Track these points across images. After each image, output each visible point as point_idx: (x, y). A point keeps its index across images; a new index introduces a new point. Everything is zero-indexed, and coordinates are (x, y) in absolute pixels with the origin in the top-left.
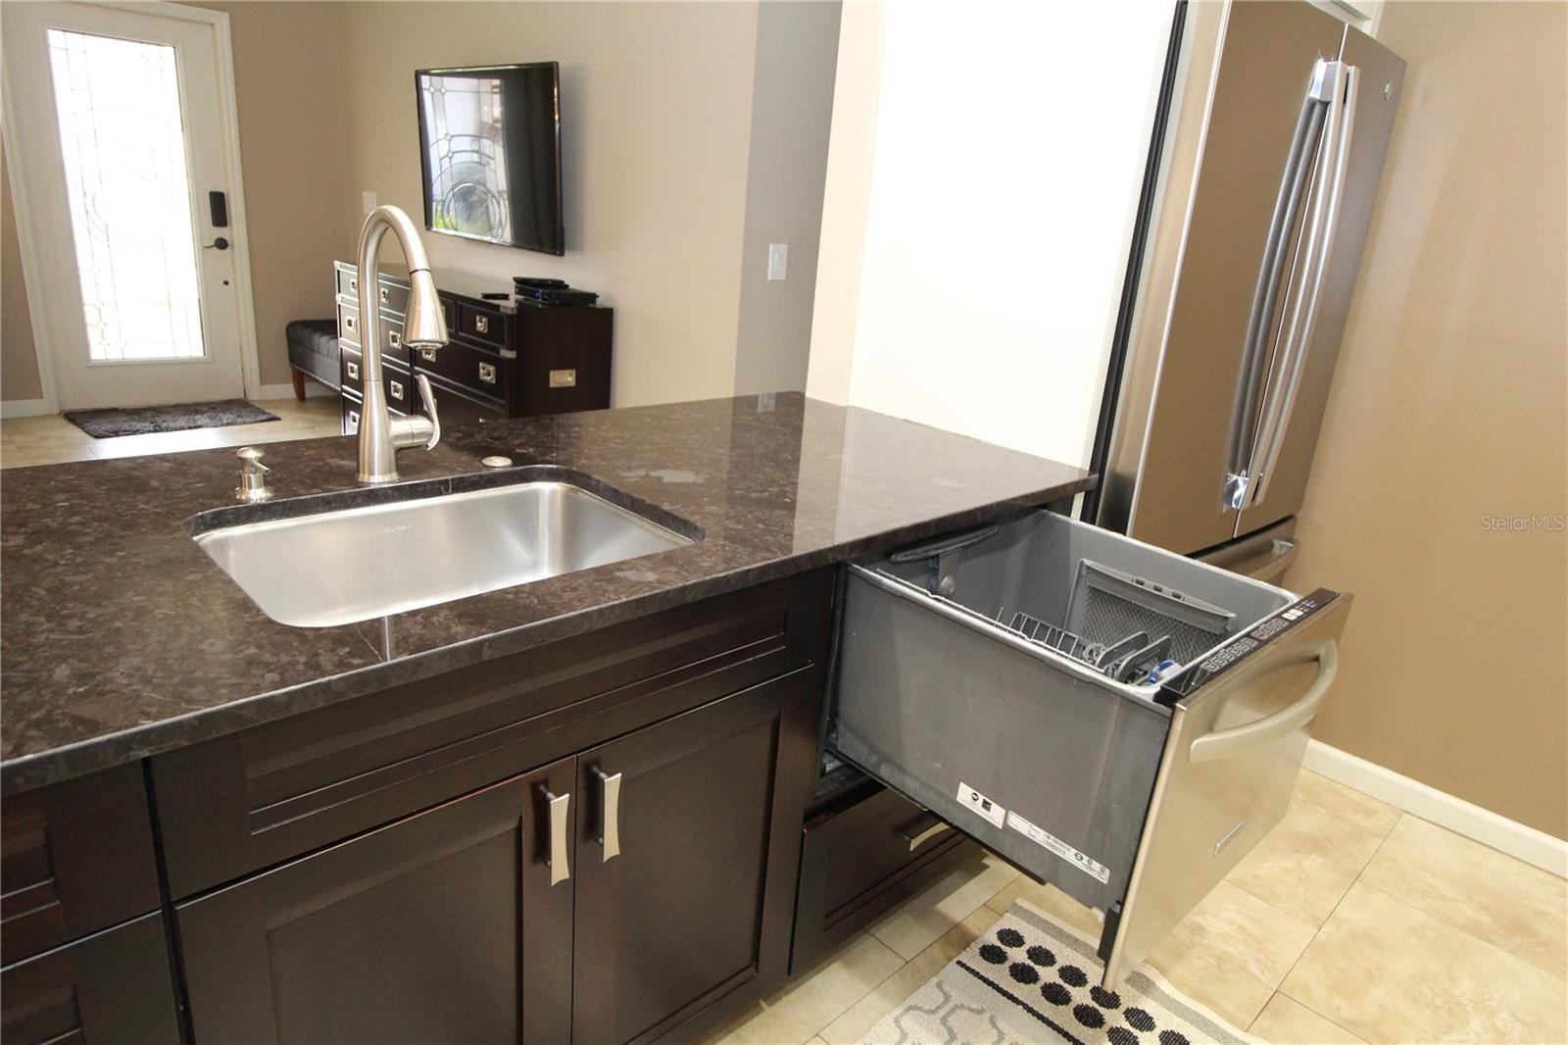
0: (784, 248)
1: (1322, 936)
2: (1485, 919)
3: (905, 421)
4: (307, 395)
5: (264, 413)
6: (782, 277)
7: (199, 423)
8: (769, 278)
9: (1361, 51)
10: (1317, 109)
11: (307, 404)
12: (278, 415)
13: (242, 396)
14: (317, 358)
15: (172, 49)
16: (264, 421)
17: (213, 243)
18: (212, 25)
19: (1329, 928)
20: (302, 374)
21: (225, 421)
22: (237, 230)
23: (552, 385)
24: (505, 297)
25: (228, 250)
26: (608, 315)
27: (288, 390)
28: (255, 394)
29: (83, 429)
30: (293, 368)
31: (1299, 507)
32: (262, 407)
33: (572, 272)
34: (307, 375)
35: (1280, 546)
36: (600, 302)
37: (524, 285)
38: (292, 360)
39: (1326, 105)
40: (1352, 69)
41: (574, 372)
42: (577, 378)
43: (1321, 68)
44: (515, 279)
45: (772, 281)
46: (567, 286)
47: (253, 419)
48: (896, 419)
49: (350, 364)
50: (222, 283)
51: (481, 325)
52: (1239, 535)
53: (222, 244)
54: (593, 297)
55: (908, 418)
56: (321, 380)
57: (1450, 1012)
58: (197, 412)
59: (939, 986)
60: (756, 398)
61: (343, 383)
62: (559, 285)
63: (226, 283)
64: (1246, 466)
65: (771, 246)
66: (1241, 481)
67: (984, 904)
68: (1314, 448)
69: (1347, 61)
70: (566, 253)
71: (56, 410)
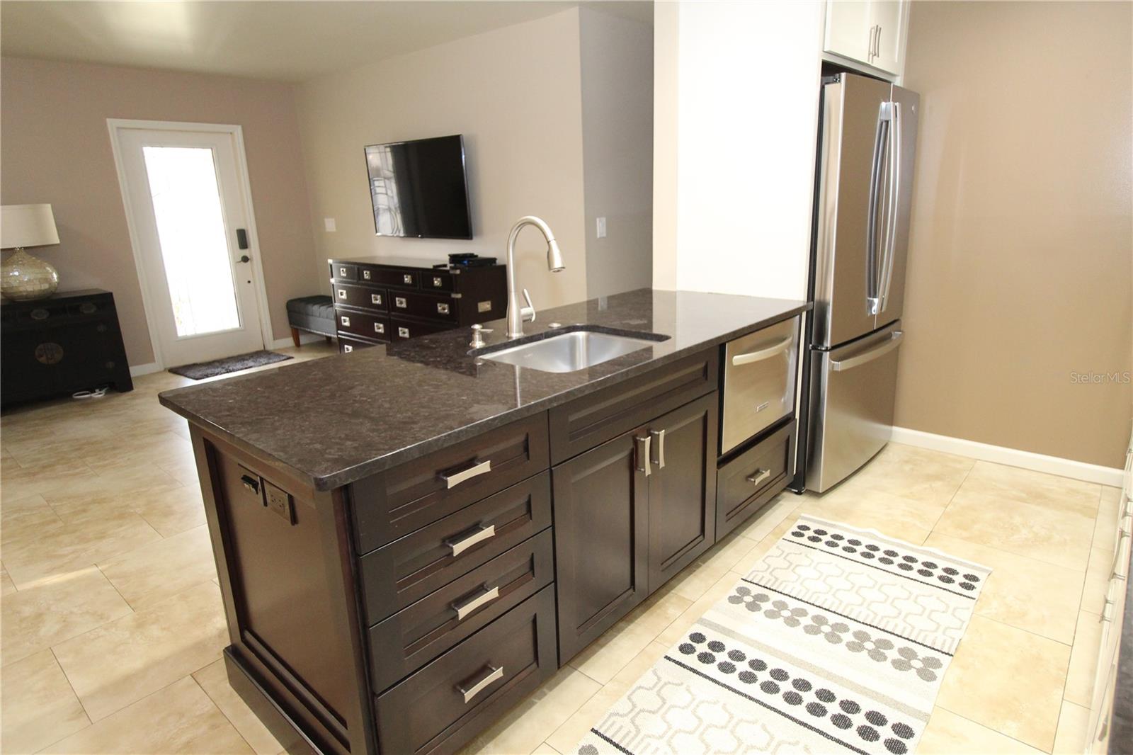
0: (604, 220)
1: (948, 509)
2: (1024, 495)
3: (709, 293)
4: (301, 343)
5: (283, 356)
6: (605, 235)
7: (249, 365)
8: (598, 236)
9: (900, 95)
10: (884, 124)
11: (302, 348)
12: (291, 355)
13: (262, 348)
14: (311, 318)
15: (210, 150)
16: (284, 360)
17: (240, 260)
18: (231, 133)
19: (950, 507)
20: (297, 329)
21: (264, 363)
22: (254, 250)
23: (480, 310)
24: (445, 266)
25: (249, 262)
26: (503, 270)
27: (289, 342)
28: (271, 346)
29: (186, 376)
30: (292, 327)
31: (901, 315)
32: (280, 353)
33: (478, 247)
34: (301, 330)
35: (895, 336)
36: (499, 262)
37: (455, 258)
38: (291, 323)
39: (887, 122)
40: (897, 104)
41: (490, 302)
42: (492, 306)
43: (883, 105)
44: (449, 255)
45: (600, 238)
46: (477, 256)
47: (279, 359)
48: (704, 293)
49: (343, 318)
50: (247, 281)
51: (437, 282)
52: (878, 327)
53: (245, 259)
54: (494, 260)
55: (711, 291)
56: (315, 332)
57: (1012, 529)
58: (244, 360)
59: (778, 547)
60: (597, 300)
61: (338, 329)
62: (472, 256)
63: (249, 282)
64: (875, 293)
65: (598, 220)
66: (876, 301)
67: (787, 518)
68: (904, 288)
69: (894, 101)
70: (474, 238)
71: (163, 369)
